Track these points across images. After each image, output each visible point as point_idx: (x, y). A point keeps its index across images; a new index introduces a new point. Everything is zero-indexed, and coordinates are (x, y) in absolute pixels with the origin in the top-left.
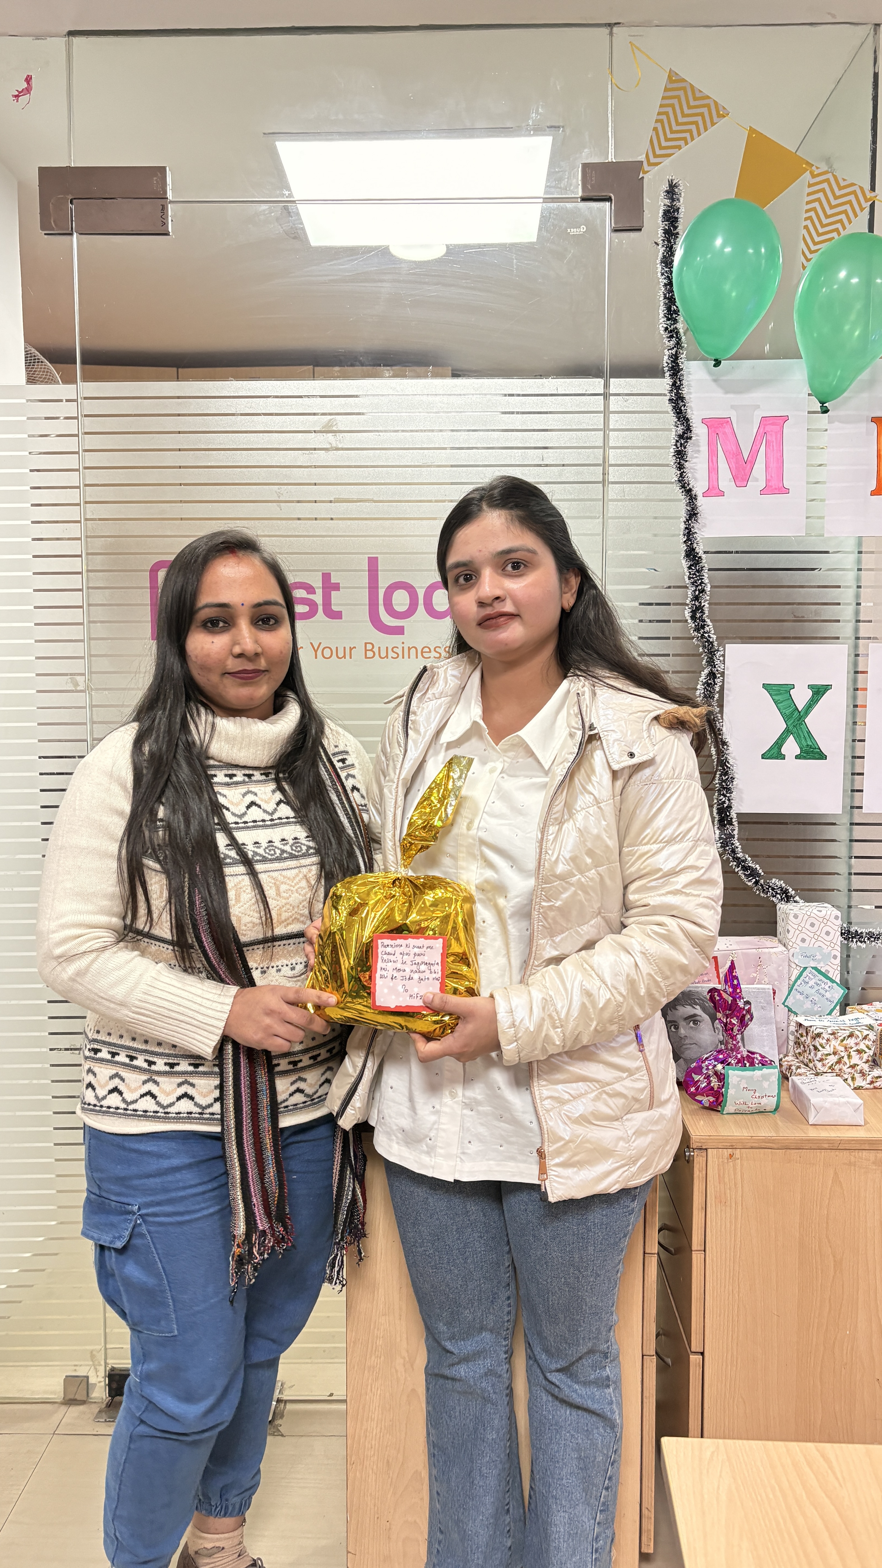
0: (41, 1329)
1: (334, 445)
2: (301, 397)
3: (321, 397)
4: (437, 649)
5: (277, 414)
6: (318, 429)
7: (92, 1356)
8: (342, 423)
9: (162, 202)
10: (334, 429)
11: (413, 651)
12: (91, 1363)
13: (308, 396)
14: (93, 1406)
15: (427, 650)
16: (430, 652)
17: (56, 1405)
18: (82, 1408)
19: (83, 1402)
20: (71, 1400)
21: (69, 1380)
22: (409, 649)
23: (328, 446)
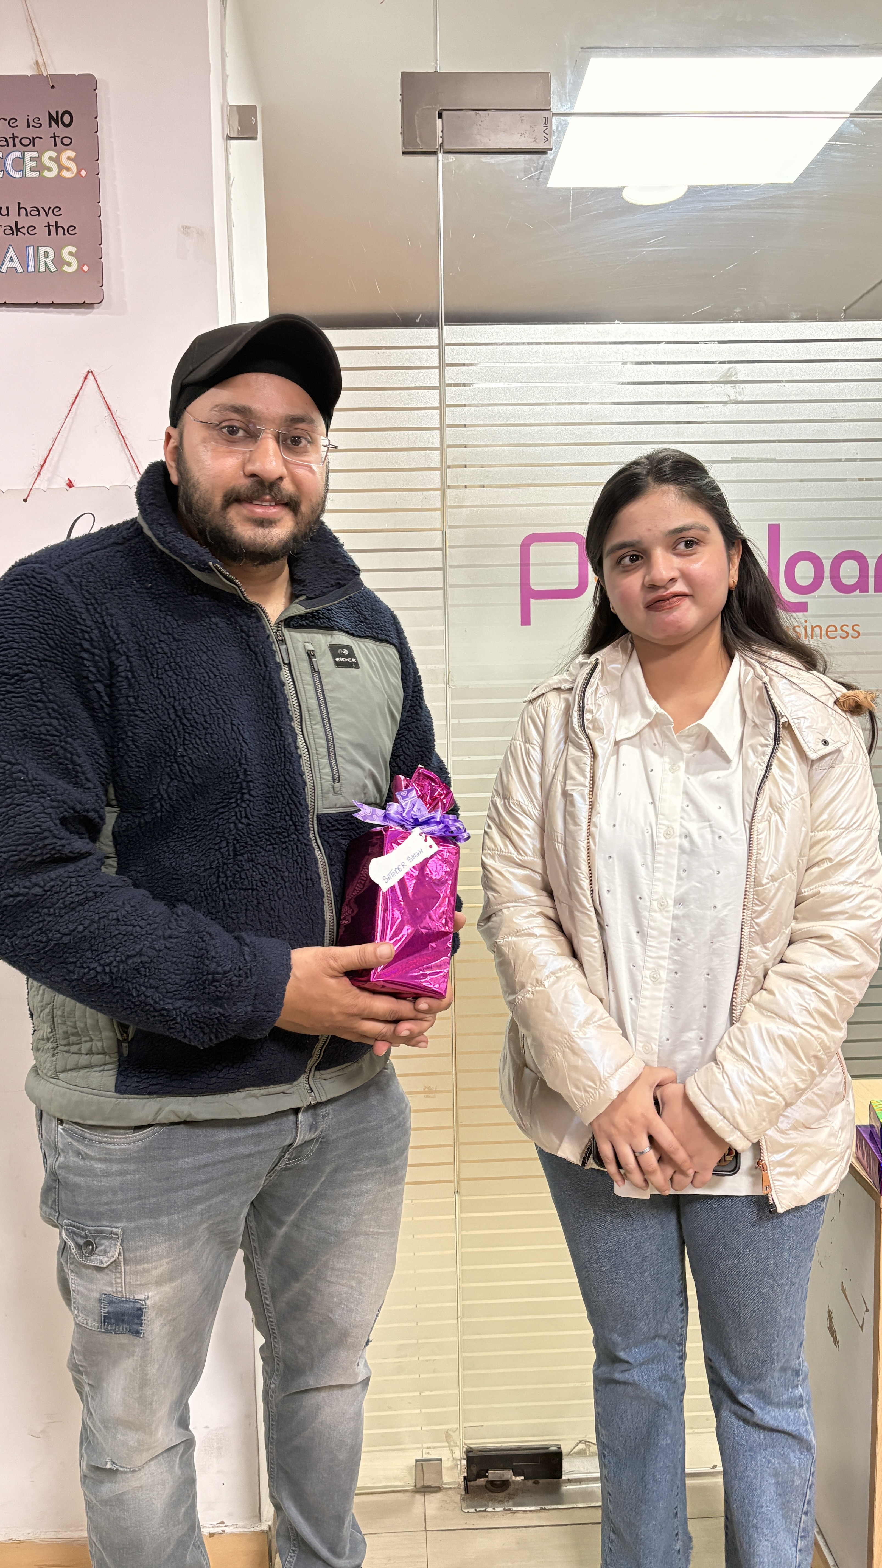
0: (390, 1408)
1: (733, 398)
2: (697, 342)
3: (720, 342)
4: (844, 628)
5: (669, 363)
6: (715, 379)
7: (448, 1437)
8: (743, 372)
9: (545, 114)
10: (733, 379)
11: (817, 630)
12: (447, 1444)
13: (705, 342)
14: (450, 1492)
15: (834, 629)
16: (836, 631)
17: (408, 1494)
18: (439, 1495)
19: (438, 1489)
20: (424, 1487)
21: (421, 1464)
22: (813, 628)
23: (726, 399)
